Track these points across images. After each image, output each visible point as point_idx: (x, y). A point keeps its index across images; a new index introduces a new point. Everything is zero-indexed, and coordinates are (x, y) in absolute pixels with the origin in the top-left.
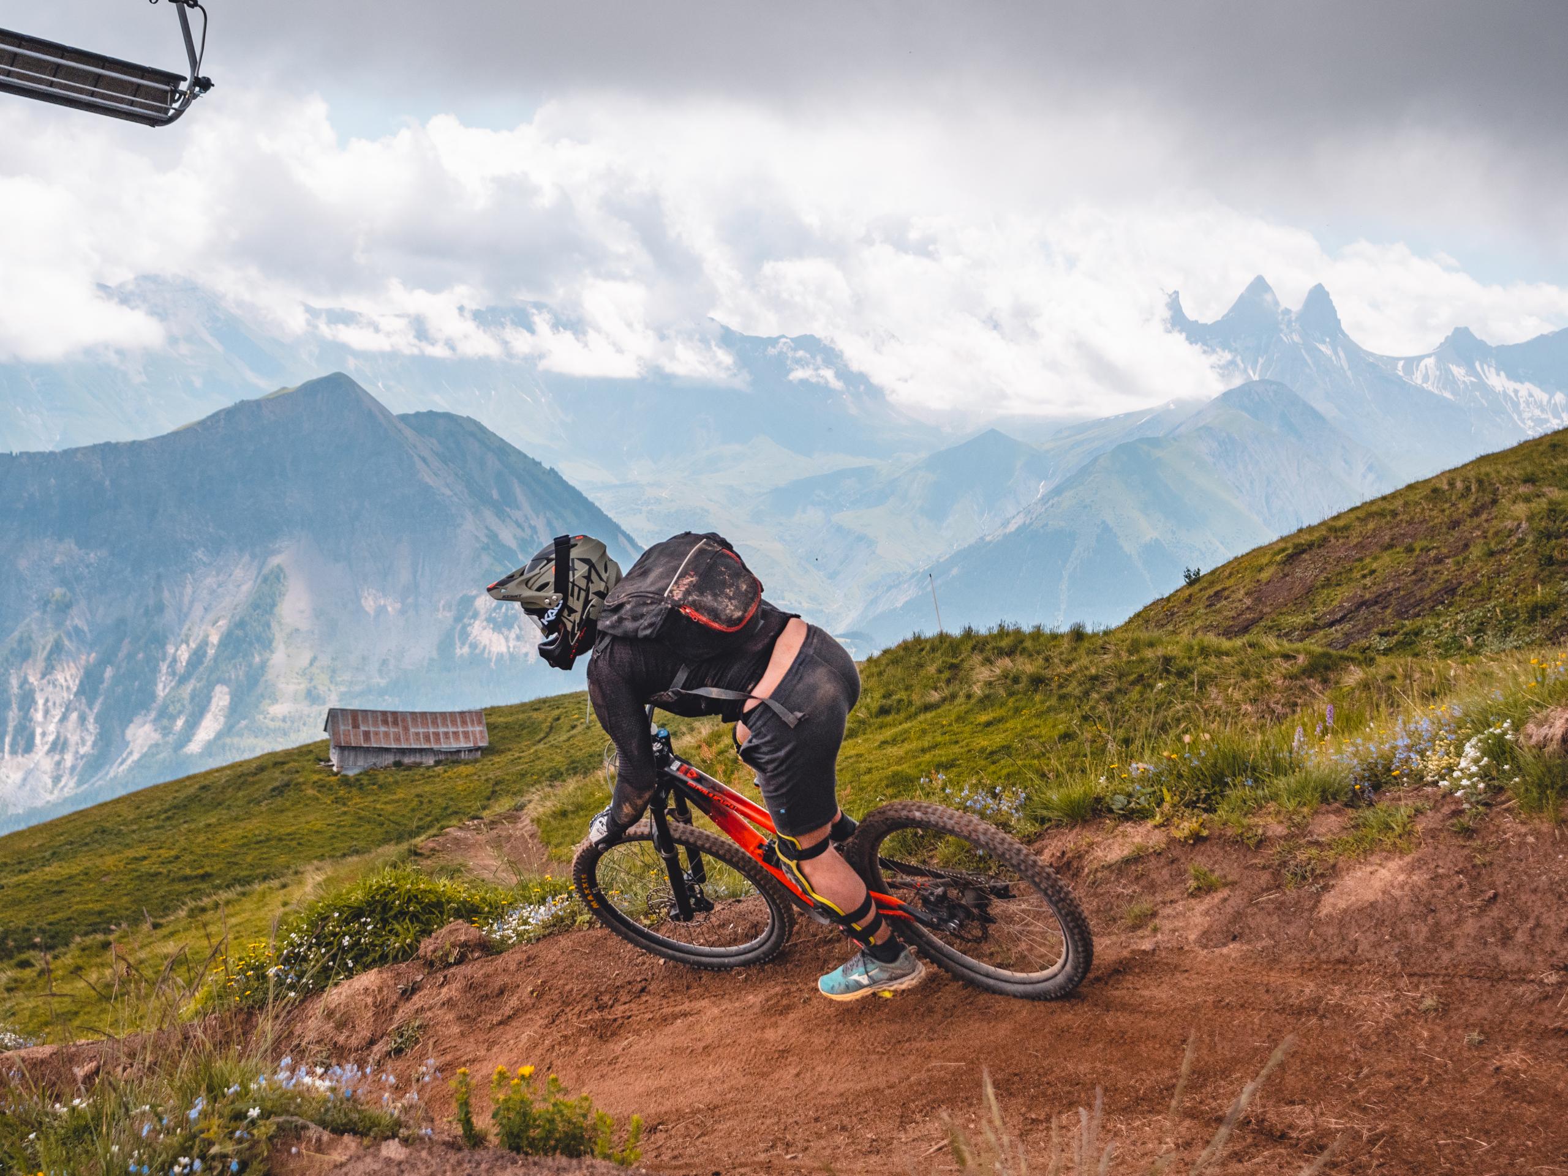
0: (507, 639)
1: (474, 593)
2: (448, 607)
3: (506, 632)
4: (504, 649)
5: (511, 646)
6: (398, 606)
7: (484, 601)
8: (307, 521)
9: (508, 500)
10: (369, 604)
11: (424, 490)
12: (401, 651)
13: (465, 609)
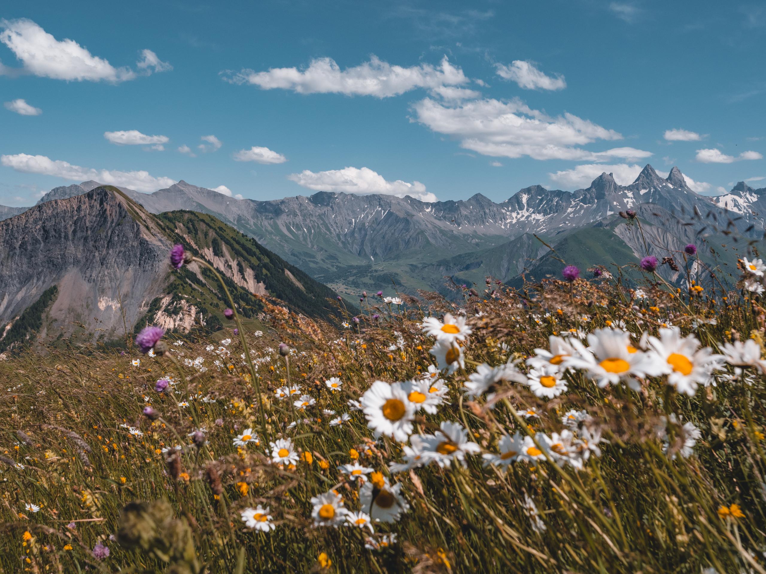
0: (175, 321)
1: (162, 296)
2: (146, 304)
3: (175, 317)
4: (172, 326)
5: (177, 324)
6: (119, 305)
7: (166, 301)
8: (76, 262)
9: (218, 253)
10: (102, 305)
11: (143, 243)
12: (114, 330)
13: (155, 306)
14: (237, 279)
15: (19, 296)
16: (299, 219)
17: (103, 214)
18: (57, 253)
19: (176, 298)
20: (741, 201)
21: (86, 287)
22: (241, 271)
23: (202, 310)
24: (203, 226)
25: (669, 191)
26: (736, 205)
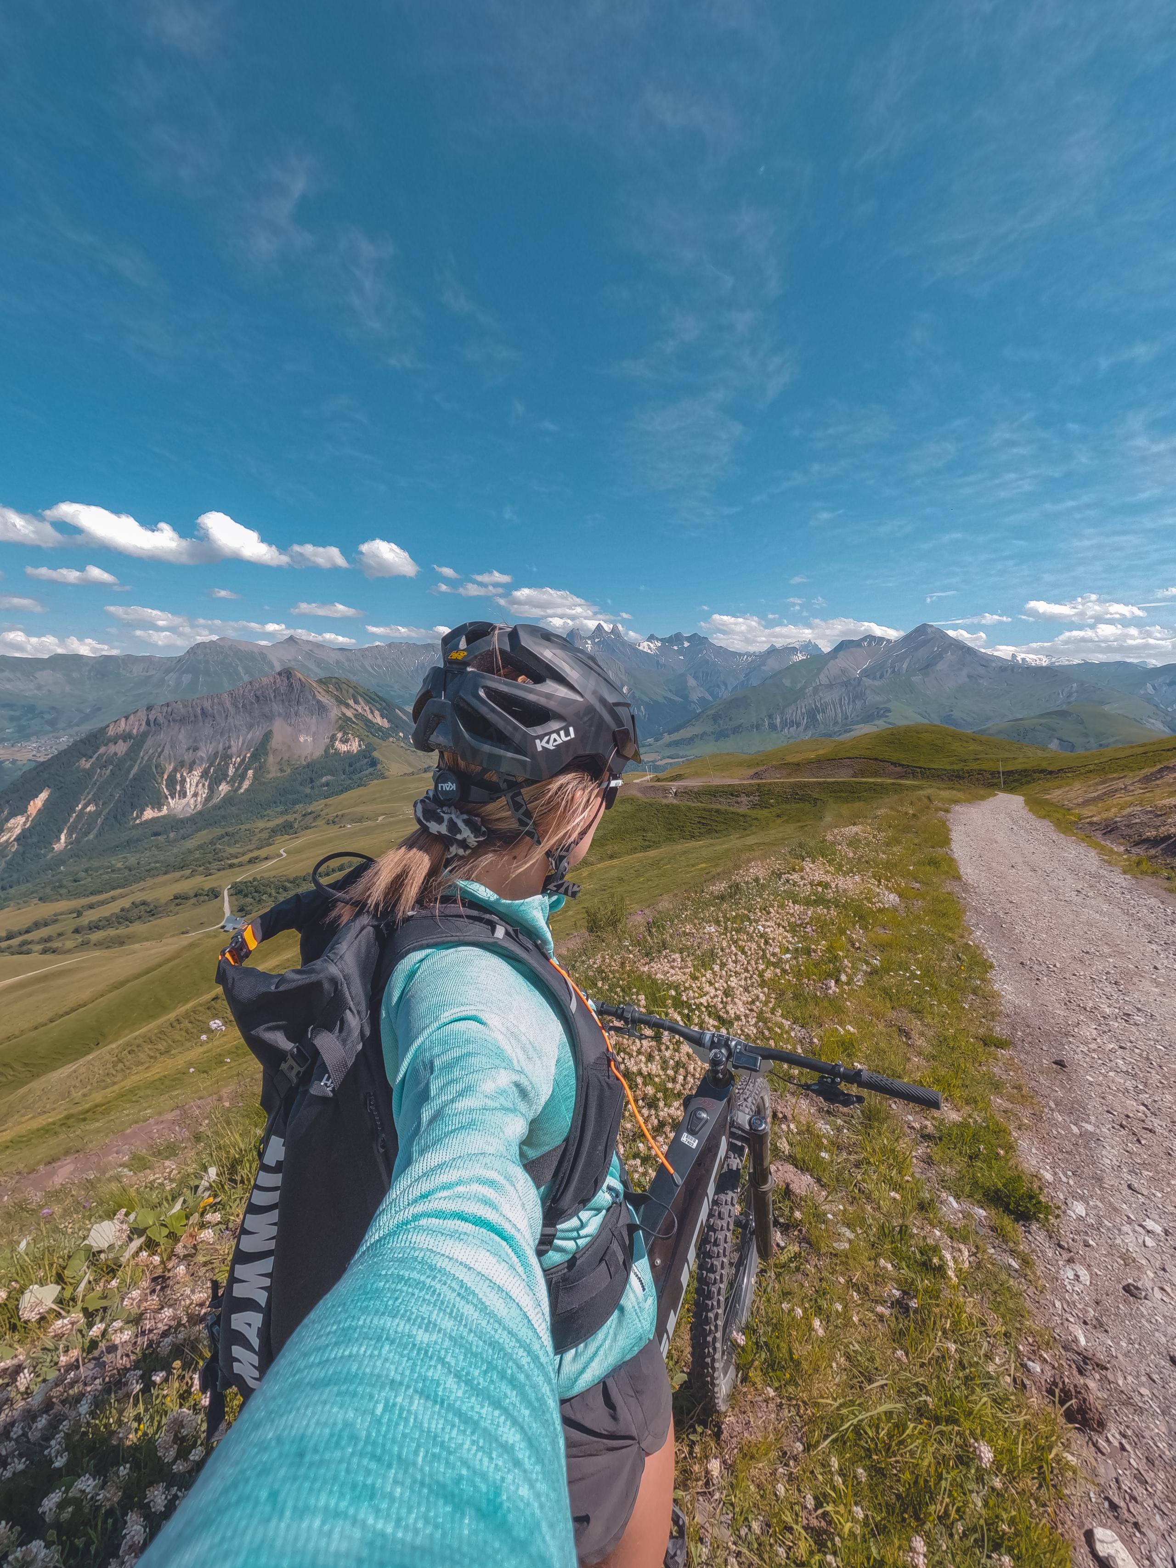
0: (347, 746)
1: (336, 732)
5: (348, 748)
6: (312, 739)
7: (339, 735)
8: (280, 715)
9: (356, 702)
10: (302, 739)
11: (318, 702)
12: (312, 754)
13: (333, 738)
14: (370, 717)
15: (249, 736)
16: (379, 661)
17: (291, 685)
18: (267, 710)
19: (345, 733)
20: (652, 646)
21: (289, 729)
22: (372, 712)
23: (361, 740)
24: (345, 686)
25: (612, 640)
26: (650, 648)
